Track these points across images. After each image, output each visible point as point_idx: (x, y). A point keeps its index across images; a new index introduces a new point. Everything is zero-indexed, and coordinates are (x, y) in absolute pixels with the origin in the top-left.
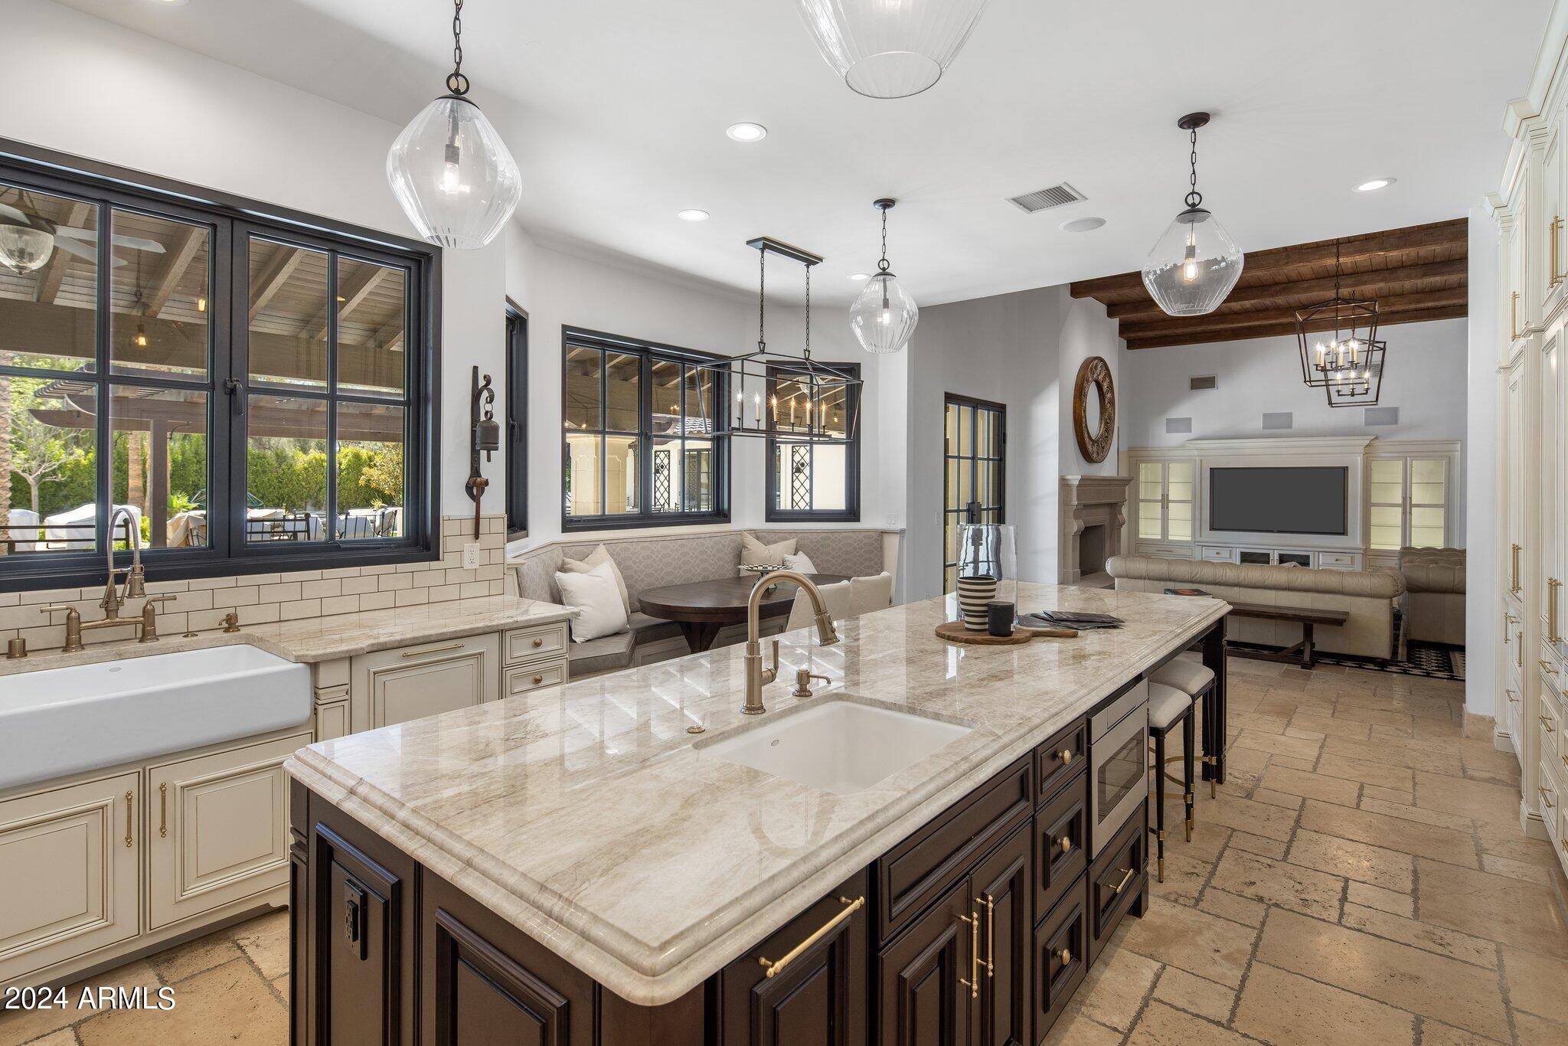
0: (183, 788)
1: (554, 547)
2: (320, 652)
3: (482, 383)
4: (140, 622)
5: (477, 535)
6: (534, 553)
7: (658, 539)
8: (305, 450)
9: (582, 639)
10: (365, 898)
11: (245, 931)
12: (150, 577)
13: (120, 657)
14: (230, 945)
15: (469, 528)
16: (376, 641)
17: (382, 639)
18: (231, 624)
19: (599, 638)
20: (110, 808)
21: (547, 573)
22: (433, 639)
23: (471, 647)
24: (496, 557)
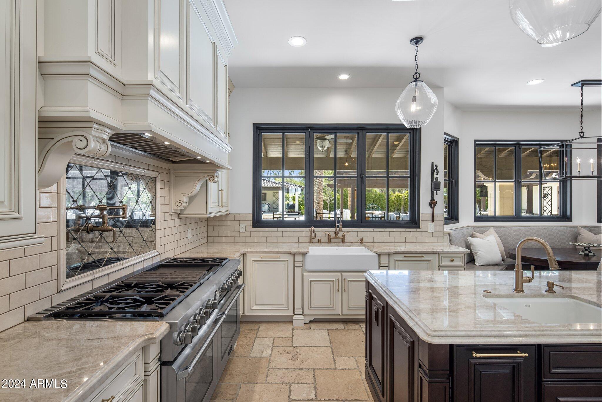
0: (349, 281)
1: (470, 227)
2: (381, 251)
3: (435, 168)
4: (342, 238)
5: (433, 221)
6: (459, 229)
7: (524, 227)
8: (394, 192)
9: (479, 264)
10: (378, 309)
11: (363, 324)
12: (344, 227)
13: (338, 246)
14: (359, 326)
15: (430, 218)
16: (396, 251)
17: (398, 250)
18: (361, 241)
19: (488, 265)
20: (335, 281)
21: (464, 237)
22: (414, 253)
23: (427, 257)
24: (440, 228)
